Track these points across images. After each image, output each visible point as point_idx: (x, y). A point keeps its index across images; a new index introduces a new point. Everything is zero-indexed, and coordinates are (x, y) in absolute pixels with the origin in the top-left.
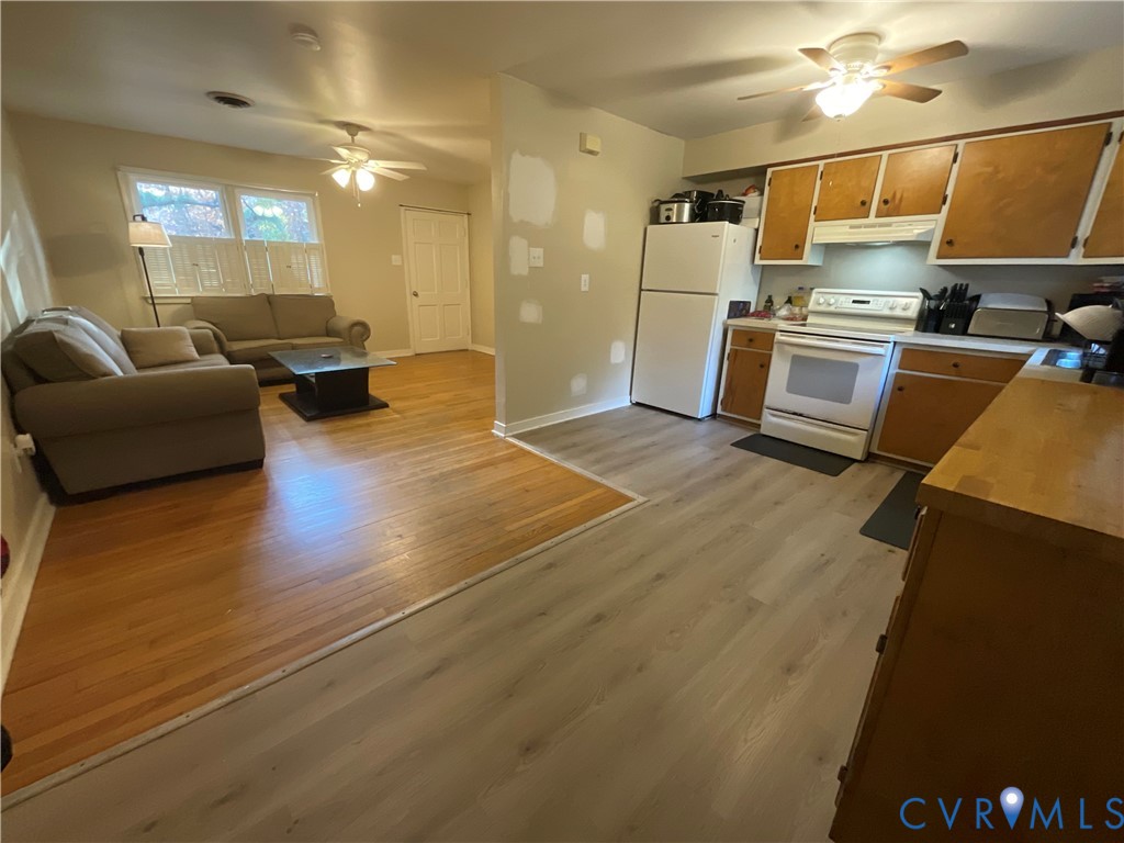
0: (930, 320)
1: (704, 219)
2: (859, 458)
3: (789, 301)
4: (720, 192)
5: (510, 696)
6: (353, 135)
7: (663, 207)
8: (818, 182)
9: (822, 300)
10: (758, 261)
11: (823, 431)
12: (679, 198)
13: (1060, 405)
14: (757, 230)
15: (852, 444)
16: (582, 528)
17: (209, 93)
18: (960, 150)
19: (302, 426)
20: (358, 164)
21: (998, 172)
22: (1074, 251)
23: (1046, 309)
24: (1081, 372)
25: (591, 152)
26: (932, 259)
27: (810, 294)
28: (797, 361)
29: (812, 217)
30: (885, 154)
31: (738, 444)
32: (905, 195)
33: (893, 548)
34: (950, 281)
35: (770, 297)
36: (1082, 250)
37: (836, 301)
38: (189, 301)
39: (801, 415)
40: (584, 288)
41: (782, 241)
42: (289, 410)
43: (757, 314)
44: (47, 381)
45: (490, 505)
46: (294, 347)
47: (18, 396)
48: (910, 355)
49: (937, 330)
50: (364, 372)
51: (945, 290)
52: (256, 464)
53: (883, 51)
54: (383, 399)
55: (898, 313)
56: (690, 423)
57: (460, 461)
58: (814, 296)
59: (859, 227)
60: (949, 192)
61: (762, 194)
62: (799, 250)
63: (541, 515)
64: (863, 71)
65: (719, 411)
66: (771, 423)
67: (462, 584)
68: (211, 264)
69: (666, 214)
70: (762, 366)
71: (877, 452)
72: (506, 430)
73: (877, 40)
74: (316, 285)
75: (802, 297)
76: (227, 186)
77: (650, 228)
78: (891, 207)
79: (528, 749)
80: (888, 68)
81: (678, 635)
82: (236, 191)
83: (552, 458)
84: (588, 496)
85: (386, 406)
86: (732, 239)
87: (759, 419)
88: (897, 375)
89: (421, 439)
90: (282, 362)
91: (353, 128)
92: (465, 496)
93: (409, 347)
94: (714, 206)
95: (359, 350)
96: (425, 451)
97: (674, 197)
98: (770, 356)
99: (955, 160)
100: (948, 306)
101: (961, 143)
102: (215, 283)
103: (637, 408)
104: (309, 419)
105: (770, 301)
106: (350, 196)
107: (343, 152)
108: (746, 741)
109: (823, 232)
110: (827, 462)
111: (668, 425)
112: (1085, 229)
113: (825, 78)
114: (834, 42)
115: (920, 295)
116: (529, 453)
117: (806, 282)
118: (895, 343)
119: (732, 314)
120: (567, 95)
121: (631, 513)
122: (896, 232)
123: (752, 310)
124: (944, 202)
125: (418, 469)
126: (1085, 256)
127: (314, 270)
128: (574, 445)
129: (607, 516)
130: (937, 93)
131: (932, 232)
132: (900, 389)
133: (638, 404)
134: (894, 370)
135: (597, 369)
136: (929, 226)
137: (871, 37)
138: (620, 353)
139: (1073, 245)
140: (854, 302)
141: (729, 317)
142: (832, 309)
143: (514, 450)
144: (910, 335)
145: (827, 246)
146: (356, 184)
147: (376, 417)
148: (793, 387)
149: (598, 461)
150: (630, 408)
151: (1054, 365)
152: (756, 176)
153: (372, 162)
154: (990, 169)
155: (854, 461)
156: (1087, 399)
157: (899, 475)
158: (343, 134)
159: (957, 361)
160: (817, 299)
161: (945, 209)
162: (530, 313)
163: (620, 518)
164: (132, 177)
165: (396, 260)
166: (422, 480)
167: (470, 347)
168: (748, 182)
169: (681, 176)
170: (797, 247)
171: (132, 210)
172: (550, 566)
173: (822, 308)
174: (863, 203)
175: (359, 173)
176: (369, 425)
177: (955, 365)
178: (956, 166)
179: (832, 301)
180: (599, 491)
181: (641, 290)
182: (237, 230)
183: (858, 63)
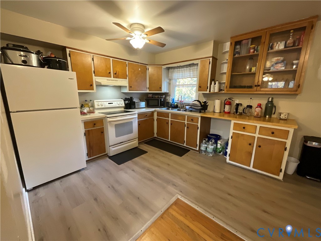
8: (92, 62)
9: (98, 104)
26: (128, 91)
28: (117, 126)
29: (94, 74)
30: (111, 59)
32: (119, 73)
37: (104, 104)
39: (122, 142)
49: (130, 108)
51: (126, 98)
55: (120, 105)
58: (95, 103)
59: (109, 80)
62: (92, 87)
65: (87, 159)
70: (102, 133)
78: (116, 76)
88: (138, 121)
98: (103, 128)
99: (127, 66)
101: (127, 62)
112: (148, 86)
115: (122, 100)
126: (149, 91)
132: (139, 124)
136: (125, 82)
139: (147, 89)
161: (128, 78)
173: (100, 107)
174: (109, 73)
177: (146, 116)
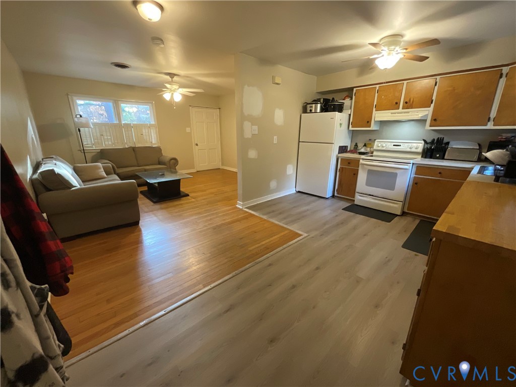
0: (428, 153)
1: (327, 111)
2: (399, 214)
3: (365, 145)
4: (333, 99)
5: (261, 320)
6: (172, 78)
7: (308, 106)
8: (376, 94)
9: (380, 145)
10: (351, 128)
11: (382, 203)
12: (316, 102)
13: (486, 193)
14: (350, 115)
15: (396, 208)
16: (281, 248)
17: (112, 63)
18: (438, 80)
19: (152, 206)
20: (174, 91)
21: (455, 90)
22: (489, 123)
23: (478, 148)
24: (494, 177)
25: (278, 84)
26: (428, 127)
27: (374, 142)
28: (370, 173)
29: (374, 109)
30: (405, 82)
31: (345, 209)
32: (415, 100)
33: (417, 253)
34: (436, 136)
35: (356, 143)
36: (493, 123)
37: (386, 145)
38: (99, 151)
39: (372, 196)
40: (275, 142)
41: (361, 119)
42: (145, 198)
43: (351, 152)
44: (50, 190)
45: (241, 239)
46: (145, 170)
47: (40, 197)
48: (420, 169)
49: (431, 157)
50: (178, 181)
51: (434, 139)
52: (136, 223)
53: (404, 41)
54: (186, 192)
55: (413, 150)
56: (322, 200)
57: (224, 220)
58: (376, 143)
59: (395, 113)
60: (434, 98)
61: (352, 99)
62: (369, 123)
63: (263, 243)
64: (395, 50)
65: (336, 194)
66: (359, 199)
67: (234, 273)
68: (108, 134)
69: (310, 108)
70: (354, 174)
71: (406, 211)
72: (243, 205)
73: (401, 37)
74: (154, 142)
75: (370, 144)
76: (115, 100)
77: (303, 115)
78: (408, 105)
79: (272, 341)
80: (406, 49)
81: (328, 293)
82: (119, 102)
83: (265, 217)
84: (282, 234)
85: (188, 195)
86: (339, 119)
87: (354, 197)
88: (415, 177)
89: (206, 210)
90: (142, 177)
91: (172, 75)
92: (228, 235)
93: (194, 168)
94: (331, 105)
95: (173, 170)
96: (208, 215)
97: (313, 101)
98: (358, 170)
99: (436, 85)
100: (436, 147)
101: (438, 77)
102: (110, 143)
103: (299, 194)
104: (155, 202)
105: (356, 145)
106: (170, 104)
107: (168, 86)
108: (361, 336)
109: (379, 116)
110: (385, 216)
111: (314, 201)
112: (493, 114)
113: (379, 53)
114: (382, 39)
115: (423, 142)
116: (254, 215)
117: (372, 137)
118: (413, 164)
119: (340, 152)
120: (266, 60)
121: (301, 241)
122: (411, 115)
123: (349, 150)
124: (432, 103)
125: (207, 224)
126: (494, 125)
127: (153, 135)
128: (273, 211)
129: (291, 243)
130: (428, 58)
131: (427, 115)
132: (416, 184)
133: (299, 192)
134: (413, 176)
135: (281, 177)
136: (425, 113)
137: (399, 36)
138: (291, 170)
139: (489, 121)
140: (394, 145)
141: (339, 153)
142: (384, 149)
143: (247, 214)
144: (419, 160)
145: (381, 121)
146: (173, 99)
147: (184, 201)
148: (368, 183)
149: (285, 218)
150: (295, 194)
151: (483, 174)
152: (349, 92)
153: (180, 89)
154: (450, 89)
155: (397, 215)
156: (497, 190)
157: (417, 221)
158: (168, 77)
159: (441, 171)
160: (378, 144)
161: (432, 105)
162: (252, 154)
163: (297, 243)
164: (75, 98)
165: (188, 130)
166: (209, 229)
167: (221, 167)
168: (346, 94)
169: (316, 92)
170: (368, 122)
171: (75, 112)
172: (270, 265)
173: (380, 148)
174: (396, 103)
175: (175, 94)
176: (181, 204)
177: (440, 173)
178: (436, 87)
179: (384, 145)
180: (286, 232)
181: (299, 142)
182: (120, 119)
183: (393, 47)
